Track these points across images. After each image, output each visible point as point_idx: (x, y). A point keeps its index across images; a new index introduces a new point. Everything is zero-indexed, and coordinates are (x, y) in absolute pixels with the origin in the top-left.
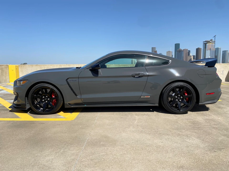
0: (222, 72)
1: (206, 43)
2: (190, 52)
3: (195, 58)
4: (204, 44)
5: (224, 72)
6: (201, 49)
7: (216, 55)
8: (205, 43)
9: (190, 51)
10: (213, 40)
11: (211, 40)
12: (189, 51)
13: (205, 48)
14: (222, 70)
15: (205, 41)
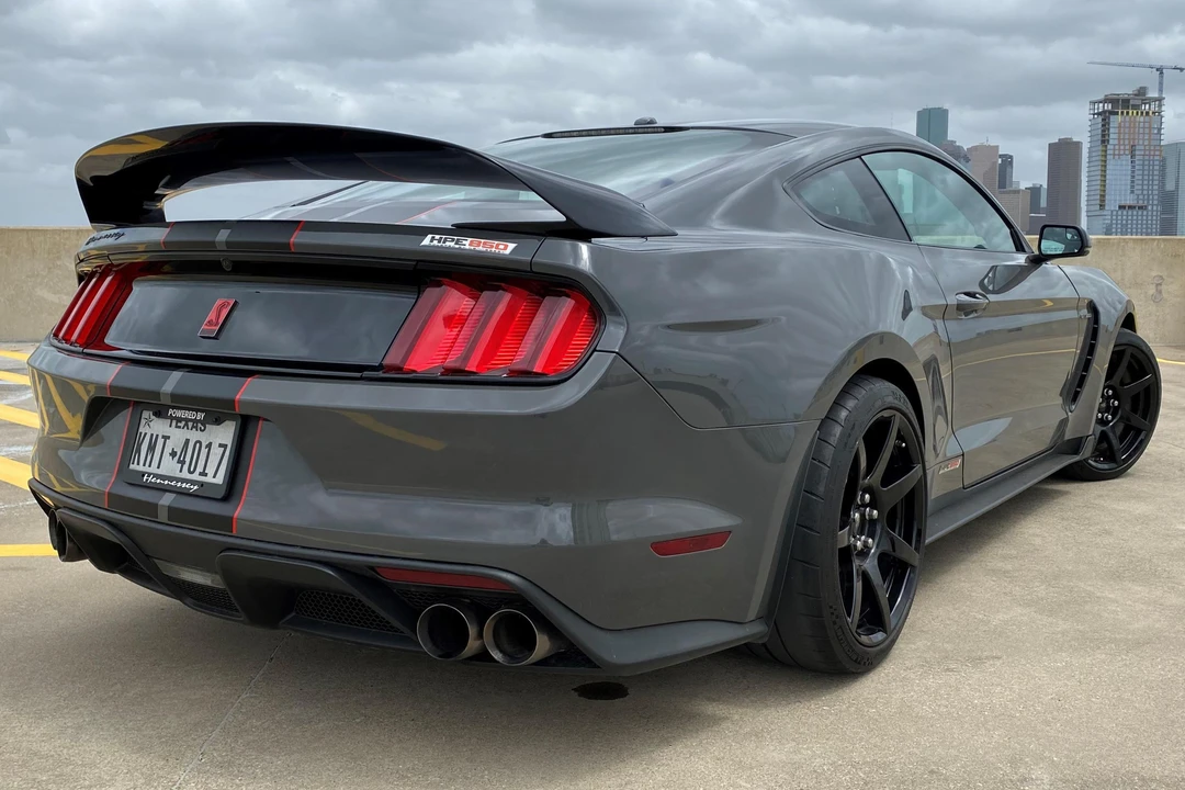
0: (1152, 291)
1: (1108, 107)
2: (1011, 163)
3: (1043, 203)
4: (1099, 114)
5: (1164, 287)
6: (1078, 145)
7: (1170, 186)
8: (1104, 112)
9: (1011, 157)
10: (1153, 94)
11: (1142, 92)
12: (1008, 161)
13: (1105, 141)
14: (1154, 274)
15: (1105, 101)
